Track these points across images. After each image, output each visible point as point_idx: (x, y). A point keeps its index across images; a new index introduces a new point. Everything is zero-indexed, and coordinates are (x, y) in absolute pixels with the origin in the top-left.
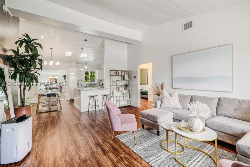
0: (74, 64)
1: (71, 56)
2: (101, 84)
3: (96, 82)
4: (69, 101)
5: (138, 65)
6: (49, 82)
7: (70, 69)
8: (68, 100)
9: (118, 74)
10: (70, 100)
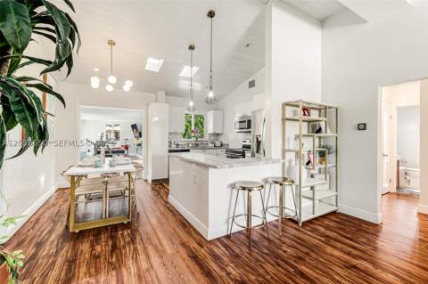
0: (162, 94)
1: (157, 71)
2: (218, 144)
3: (206, 138)
4: (150, 181)
5: (380, 88)
6: (105, 136)
7: (153, 106)
8: (146, 180)
9: (309, 115)
10: (153, 181)
